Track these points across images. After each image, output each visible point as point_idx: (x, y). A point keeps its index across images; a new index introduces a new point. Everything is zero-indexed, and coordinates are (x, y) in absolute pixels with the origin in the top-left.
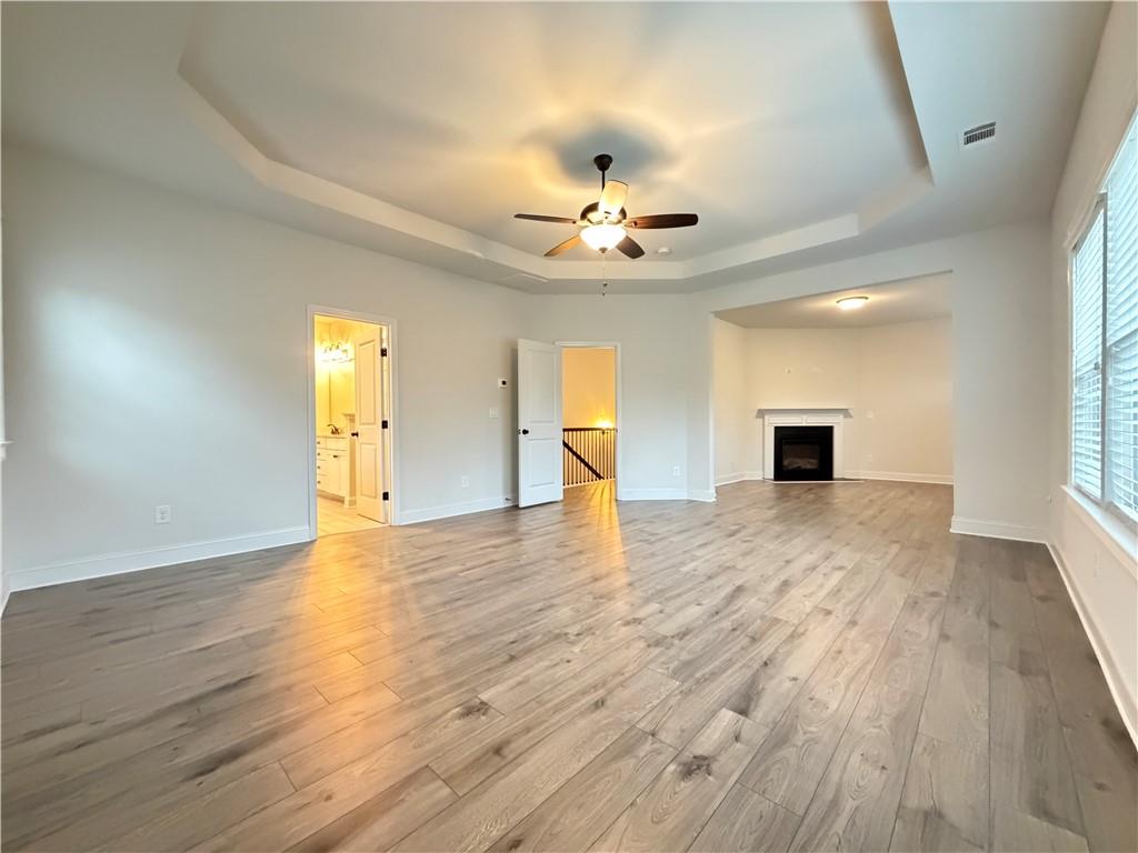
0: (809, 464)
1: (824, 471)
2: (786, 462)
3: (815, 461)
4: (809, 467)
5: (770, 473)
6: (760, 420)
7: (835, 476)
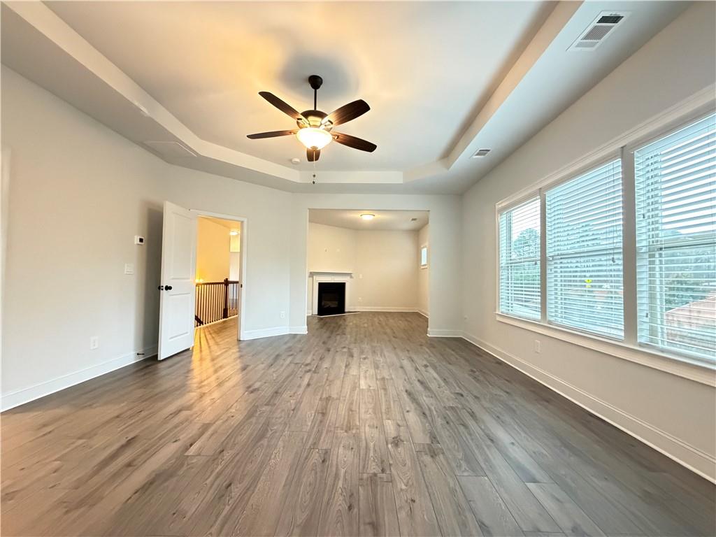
0: (333, 304)
1: (340, 309)
2: (323, 304)
3: (337, 303)
4: (333, 306)
5: (316, 312)
6: (311, 278)
7: (346, 310)
